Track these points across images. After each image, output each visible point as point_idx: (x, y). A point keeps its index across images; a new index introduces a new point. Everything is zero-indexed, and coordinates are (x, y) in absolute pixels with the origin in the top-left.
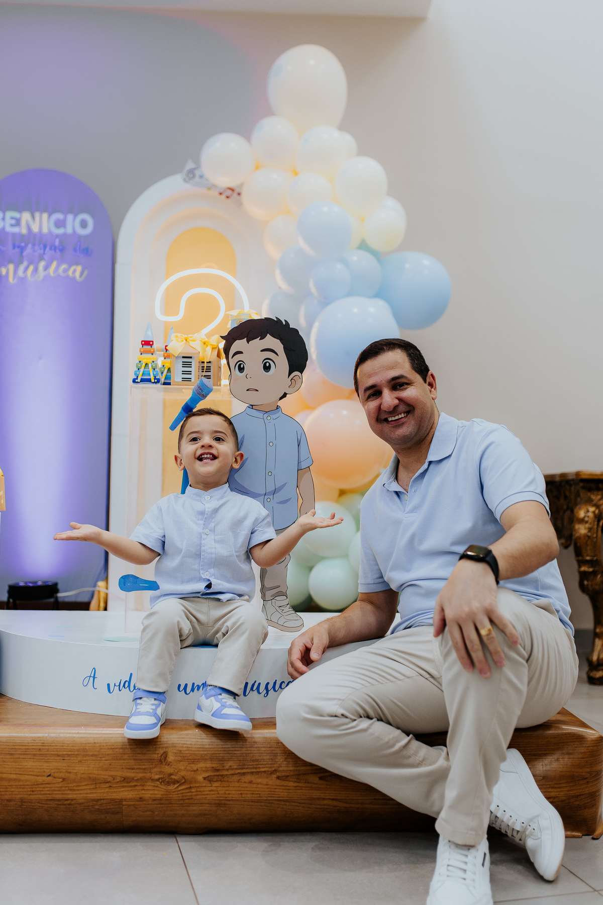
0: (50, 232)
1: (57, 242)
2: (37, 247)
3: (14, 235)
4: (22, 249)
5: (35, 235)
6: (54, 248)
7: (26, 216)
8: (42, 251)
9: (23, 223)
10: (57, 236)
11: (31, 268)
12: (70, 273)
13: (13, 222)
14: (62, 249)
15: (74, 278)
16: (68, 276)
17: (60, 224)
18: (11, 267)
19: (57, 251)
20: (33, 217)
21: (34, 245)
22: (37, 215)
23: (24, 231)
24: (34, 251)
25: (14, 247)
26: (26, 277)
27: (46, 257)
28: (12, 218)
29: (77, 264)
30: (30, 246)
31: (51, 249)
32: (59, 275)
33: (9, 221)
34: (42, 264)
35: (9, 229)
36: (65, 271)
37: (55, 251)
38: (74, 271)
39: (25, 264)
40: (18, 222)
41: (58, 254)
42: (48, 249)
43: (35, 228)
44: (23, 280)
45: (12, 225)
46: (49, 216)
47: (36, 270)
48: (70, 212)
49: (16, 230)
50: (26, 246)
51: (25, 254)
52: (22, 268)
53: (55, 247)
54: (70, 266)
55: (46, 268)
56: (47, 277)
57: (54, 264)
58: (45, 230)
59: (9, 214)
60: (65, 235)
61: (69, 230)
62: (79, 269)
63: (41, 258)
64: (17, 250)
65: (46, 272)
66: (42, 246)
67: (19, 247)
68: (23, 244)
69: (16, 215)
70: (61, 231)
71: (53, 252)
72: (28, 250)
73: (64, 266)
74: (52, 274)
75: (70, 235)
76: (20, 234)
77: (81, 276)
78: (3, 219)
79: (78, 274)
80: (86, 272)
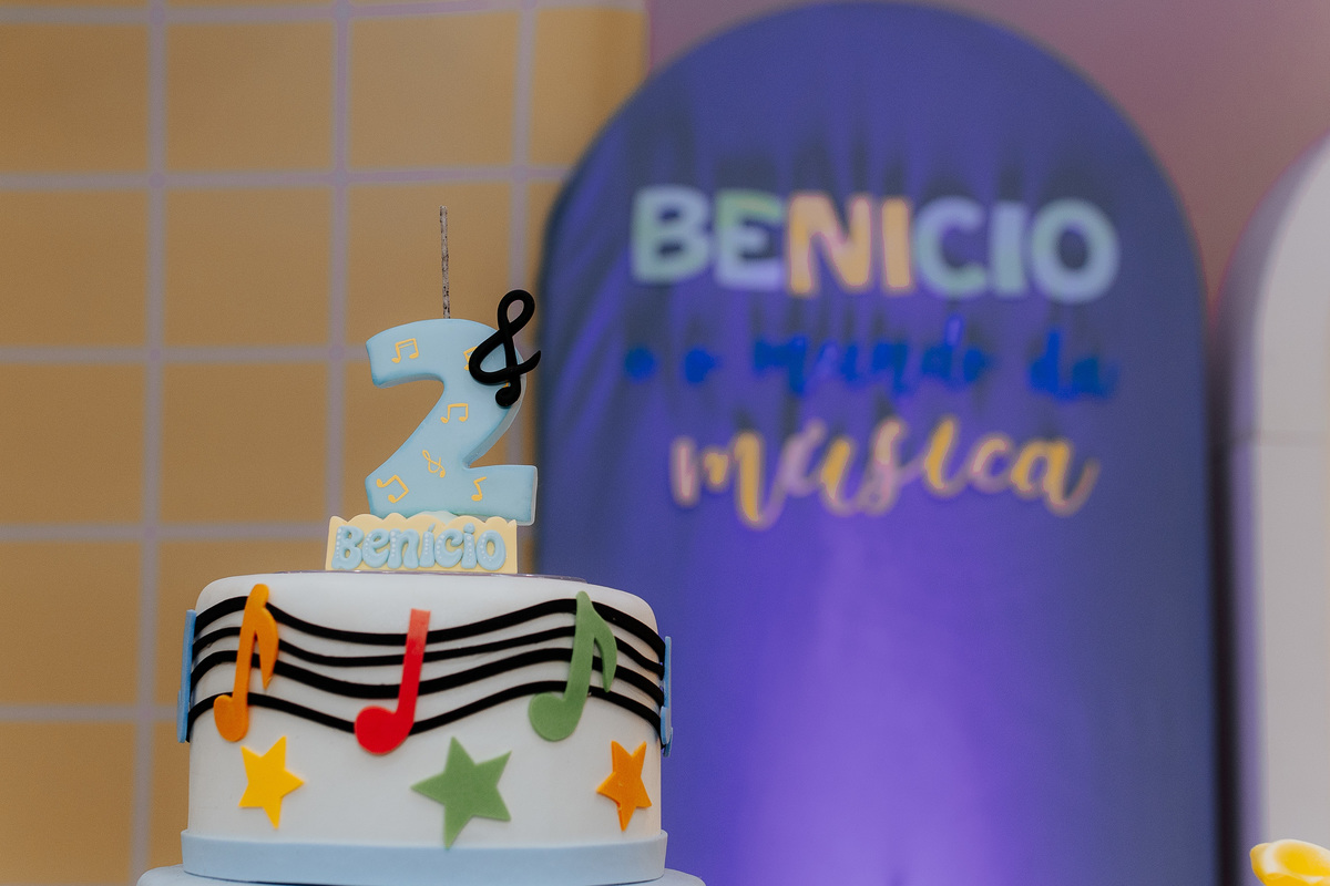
0: (922, 292)
2: (862, 359)
3: (758, 296)
4: (796, 367)
5: (852, 297)
6: (940, 362)
7: (810, 215)
9: (798, 247)
10: (954, 305)
12: (1019, 476)
13: (755, 239)
14: (978, 371)
15: (1038, 503)
16: (1009, 492)
17: (963, 249)
18: (750, 448)
19: (956, 376)
20: (843, 218)
21: (852, 348)
22: (860, 207)
23: (802, 279)
24: (853, 378)
26: (817, 495)
27: (904, 403)
28: (750, 223)
29: (1048, 440)
30: (831, 350)
31: (925, 368)
32: (968, 488)
33: (734, 238)
34: (891, 431)
35: (734, 273)
36: (999, 465)
37: (947, 378)
38: (1039, 468)
39: (813, 434)
40: (774, 244)
41: (960, 389)
42: (911, 366)
43: (853, 271)
44: (804, 508)
45: (749, 256)
46: (915, 217)
47: (862, 461)
49: (763, 276)
51: (808, 389)
52: (797, 451)
53: (945, 357)
54: (1017, 446)
55: (907, 453)
57: (944, 438)
58: (900, 277)
59: (735, 205)
60: (988, 297)
61: (1008, 281)
62: (1058, 456)
63: (884, 408)
67: (779, 354)
69: (764, 208)
70: (971, 282)
71: (937, 381)
73: (991, 446)
75: (1011, 302)
76: (781, 298)
77: (1070, 486)
78: (709, 227)
79: (1053, 483)
80: (1090, 475)
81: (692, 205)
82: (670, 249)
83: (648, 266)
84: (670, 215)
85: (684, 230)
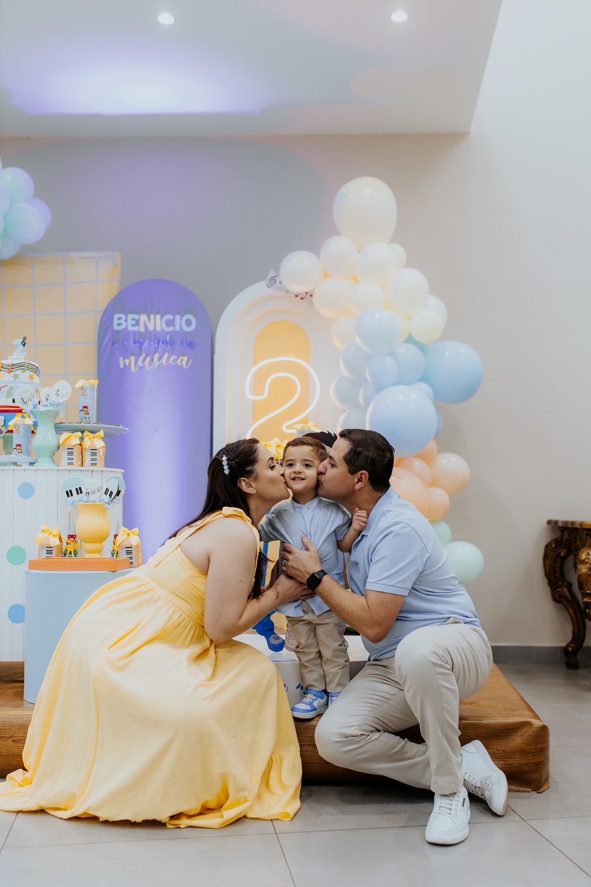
0: (162, 330)
1: (168, 339)
2: (152, 343)
3: (134, 332)
4: (141, 344)
5: (151, 332)
6: (165, 343)
7: (143, 318)
8: (157, 345)
9: (142, 323)
10: (168, 333)
11: (148, 359)
12: (178, 362)
13: (134, 322)
14: (172, 344)
15: (181, 367)
16: (176, 365)
17: (170, 323)
18: (133, 358)
19: (168, 345)
20: (149, 318)
21: (150, 340)
22: (152, 316)
23: (142, 330)
24: (150, 346)
25: (135, 344)
26: (144, 366)
27: (159, 350)
28: (133, 319)
29: (184, 356)
30: (147, 341)
31: (163, 343)
32: (170, 364)
33: (130, 322)
34: (157, 355)
35: (130, 328)
36: (175, 361)
37: (167, 345)
38: (182, 360)
39: (144, 355)
40: (137, 323)
41: (169, 347)
42: (161, 343)
43: (151, 327)
44: (142, 368)
45: (133, 325)
46: (162, 318)
47: (152, 360)
48: (178, 314)
49: (136, 329)
50: (144, 341)
51: (143, 348)
52: (141, 359)
53: (167, 341)
54: (178, 358)
55: (160, 359)
56: (161, 365)
57: (166, 355)
58: (158, 329)
59: (130, 316)
60: (174, 331)
61: (178, 328)
62: (185, 358)
63: (156, 351)
64: (137, 345)
65: (160, 362)
66: (156, 341)
67: (138, 342)
68: (141, 340)
69: (136, 317)
70: (171, 329)
71: (165, 346)
72: (146, 345)
73: (174, 357)
74: (164, 364)
75: (178, 332)
76: (139, 332)
77: (187, 364)
78: (126, 320)
79: (184, 363)
80: (191, 361)
81: (123, 317)
82: (119, 325)
83: (116, 328)
84: (119, 319)
85: (122, 321)
